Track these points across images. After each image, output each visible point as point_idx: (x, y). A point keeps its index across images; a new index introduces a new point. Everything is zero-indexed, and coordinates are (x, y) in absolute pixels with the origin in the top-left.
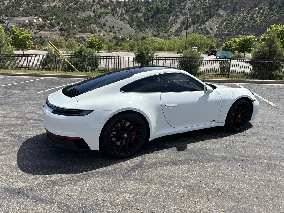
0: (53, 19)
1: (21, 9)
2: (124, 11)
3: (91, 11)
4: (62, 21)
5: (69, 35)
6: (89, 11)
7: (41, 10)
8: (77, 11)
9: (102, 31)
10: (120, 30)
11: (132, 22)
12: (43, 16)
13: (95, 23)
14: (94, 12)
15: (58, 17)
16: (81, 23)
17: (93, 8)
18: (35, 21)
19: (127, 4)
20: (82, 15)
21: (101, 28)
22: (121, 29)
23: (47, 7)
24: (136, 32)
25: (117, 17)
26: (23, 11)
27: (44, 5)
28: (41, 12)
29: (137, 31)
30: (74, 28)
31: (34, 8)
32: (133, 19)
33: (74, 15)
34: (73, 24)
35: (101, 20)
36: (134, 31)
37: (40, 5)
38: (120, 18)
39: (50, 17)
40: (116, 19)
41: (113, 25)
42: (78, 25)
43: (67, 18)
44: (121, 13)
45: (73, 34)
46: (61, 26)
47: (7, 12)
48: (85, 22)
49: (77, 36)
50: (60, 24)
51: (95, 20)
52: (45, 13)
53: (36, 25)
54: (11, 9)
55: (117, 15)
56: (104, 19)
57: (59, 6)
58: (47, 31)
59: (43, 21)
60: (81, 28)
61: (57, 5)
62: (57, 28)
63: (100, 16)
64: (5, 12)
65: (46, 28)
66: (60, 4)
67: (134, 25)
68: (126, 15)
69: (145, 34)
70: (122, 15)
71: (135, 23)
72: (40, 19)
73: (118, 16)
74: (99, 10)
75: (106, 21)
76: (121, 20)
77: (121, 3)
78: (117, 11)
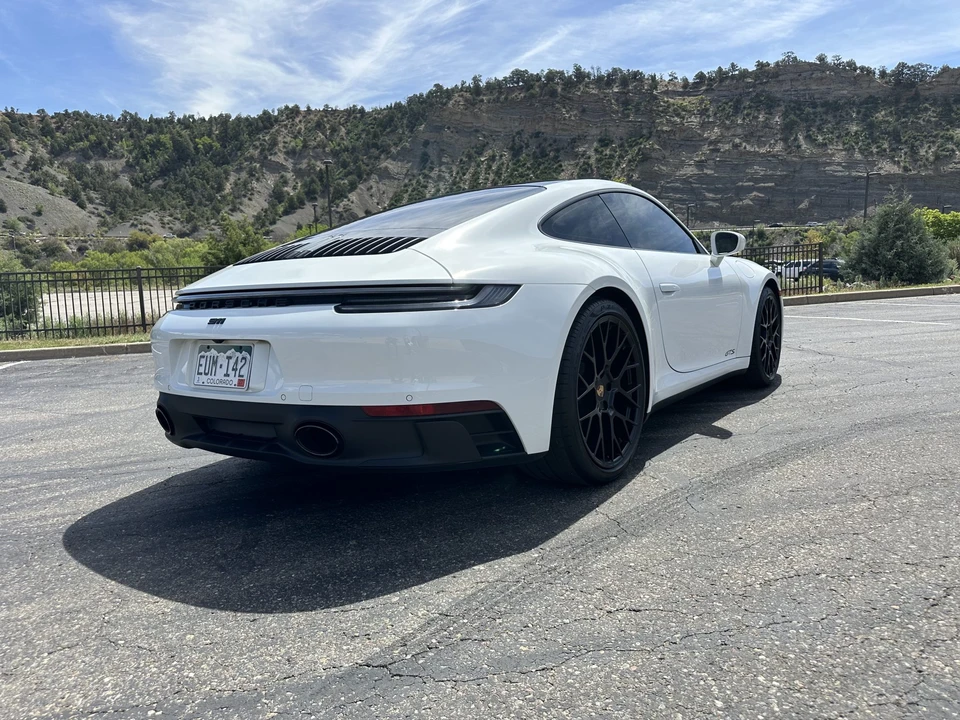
2: (43, 152)
10: (31, 217)
11: (84, 190)
19: (53, 126)
22: (39, 214)
24: (103, 224)
25: (15, 173)
29: (108, 219)
32: (86, 179)
36: (95, 220)
38: (27, 175)
40: (8, 177)
44: (32, 158)
55: (15, 164)
67: (91, 201)
68: (52, 164)
69: (141, 230)
70: (35, 164)
71: (93, 194)
73: (18, 168)
76: (35, 182)
77: (26, 124)
78: (10, 150)
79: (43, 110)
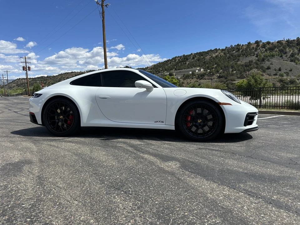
0: (213, 68)
1: (187, 63)
2: (296, 51)
3: (254, 55)
4: (222, 69)
5: (227, 81)
6: (251, 56)
7: (203, 61)
8: (238, 58)
9: (265, 75)
10: (288, 72)
12: (205, 67)
13: (257, 68)
14: (257, 57)
15: (218, 65)
16: (241, 69)
17: (256, 53)
18: (197, 71)
20: (243, 61)
21: (264, 71)
22: (291, 70)
23: (210, 58)
25: (286, 59)
26: (188, 64)
27: (207, 57)
28: (203, 63)
30: (233, 75)
31: (198, 61)
33: (235, 62)
34: (232, 71)
35: (264, 63)
37: (204, 57)
38: (289, 59)
39: (211, 66)
40: (284, 60)
41: (280, 68)
42: (237, 71)
43: (227, 65)
44: (292, 53)
45: (231, 80)
46: (220, 73)
47: (177, 67)
48: (245, 68)
49: (234, 82)
50: (219, 72)
51: (257, 64)
52: (207, 64)
53: (197, 75)
54: (180, 64)
55: (286, 56)
56: (268, 62)
57: (220, 55)
58: (206, 79)
59: (204, 71)
60: (241, 73)
61: (219, 55)
62: (216, 75)
63: (263, 60)
64: (175, 67)
65: (206, 77)
66: (222, 53)
68: (298, 54)
70: (292, 55)
72: (202, 70)
74: (264, 54)
75: (271, 64)
76: (291, 61)
77: (292, 43)
78: (286, 52)
79: (298, 38)
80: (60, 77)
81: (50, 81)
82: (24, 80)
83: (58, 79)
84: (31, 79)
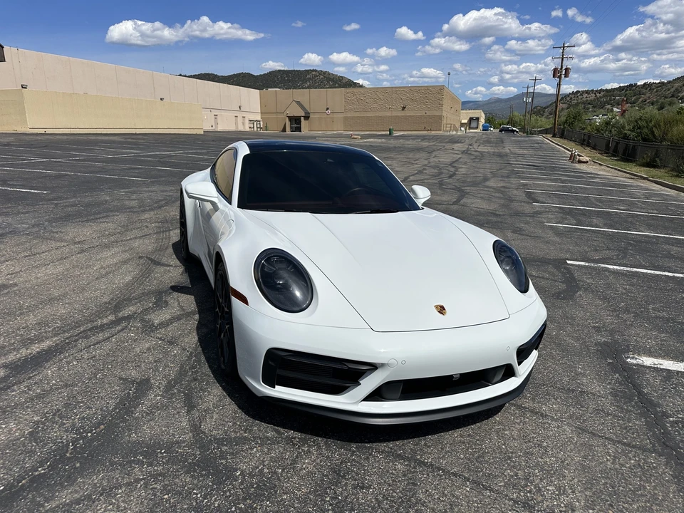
80: (676, 85)
81: (648, 95)
82: (585, 95)
83: (672, 90)
84: (602, 93)
